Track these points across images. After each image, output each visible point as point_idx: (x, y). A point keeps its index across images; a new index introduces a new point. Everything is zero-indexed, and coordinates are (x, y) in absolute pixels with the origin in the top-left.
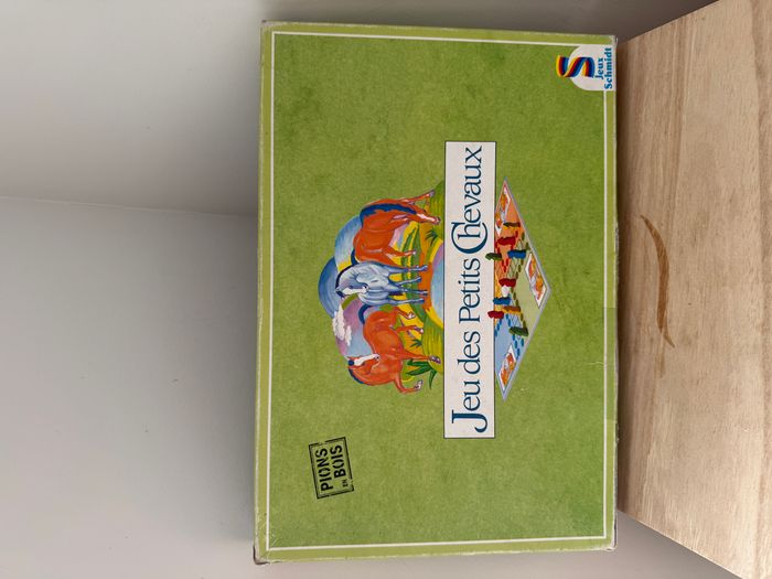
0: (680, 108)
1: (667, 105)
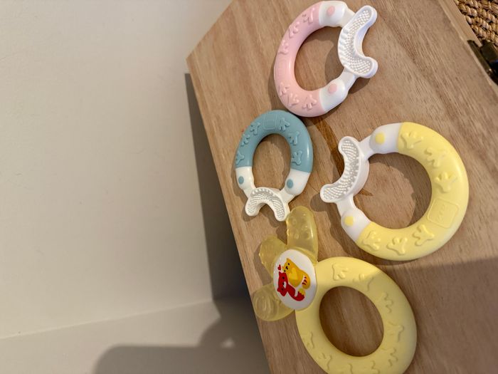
0: (286, 14)
1: (276, 19)
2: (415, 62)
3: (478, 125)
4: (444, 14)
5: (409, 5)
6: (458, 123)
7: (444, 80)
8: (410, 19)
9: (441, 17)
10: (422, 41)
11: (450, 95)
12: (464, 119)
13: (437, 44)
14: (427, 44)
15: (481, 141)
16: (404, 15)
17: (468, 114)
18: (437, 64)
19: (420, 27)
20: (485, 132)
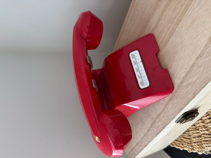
2: (168, 101)
3: (157, 124)
4: (184, 107)
5: (186, 93)
6: (156, 119)
7: (165, 112)
8: (181, 94)
9: (183, 107)
10: (175, 102)
11: (162, 115)
12: (157, 121)
13: (174, 108)
14: (174, 104)
15: (154, 126)
16: (183, 91)
17: (159, 121)
18: (169, 109)
19: (179, 99)
20: (156, 127)
